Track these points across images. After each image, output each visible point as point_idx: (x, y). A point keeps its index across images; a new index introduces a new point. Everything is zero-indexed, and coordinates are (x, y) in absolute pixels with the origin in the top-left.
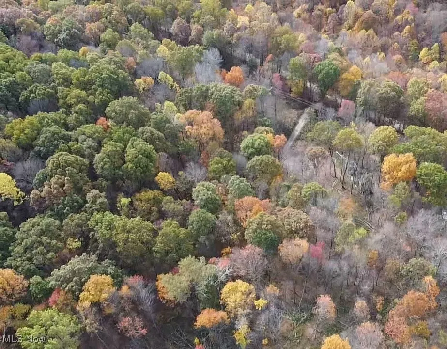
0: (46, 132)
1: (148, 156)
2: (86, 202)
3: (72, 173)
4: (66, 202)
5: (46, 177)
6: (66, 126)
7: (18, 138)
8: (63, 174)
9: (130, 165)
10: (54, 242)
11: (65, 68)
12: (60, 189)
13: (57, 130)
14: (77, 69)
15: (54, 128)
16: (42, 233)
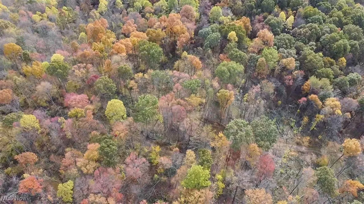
0: (317, 17)
1: (345, 50)
2: (308, 44)
3: (313, 32)
4: (302, 38)
5: (304, 27)
6: (324, 21)
7: (307, 12)
8: (310, 30)
9: (335, 46)
10: (289, 44)
11: (345, 3)
12: (305, 33)
13: (321, 19)
14: (349, 6)
15: (321, 17)
16: (288, 39)
